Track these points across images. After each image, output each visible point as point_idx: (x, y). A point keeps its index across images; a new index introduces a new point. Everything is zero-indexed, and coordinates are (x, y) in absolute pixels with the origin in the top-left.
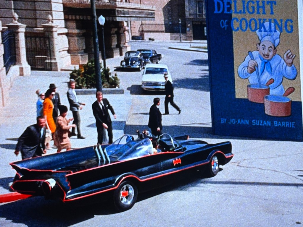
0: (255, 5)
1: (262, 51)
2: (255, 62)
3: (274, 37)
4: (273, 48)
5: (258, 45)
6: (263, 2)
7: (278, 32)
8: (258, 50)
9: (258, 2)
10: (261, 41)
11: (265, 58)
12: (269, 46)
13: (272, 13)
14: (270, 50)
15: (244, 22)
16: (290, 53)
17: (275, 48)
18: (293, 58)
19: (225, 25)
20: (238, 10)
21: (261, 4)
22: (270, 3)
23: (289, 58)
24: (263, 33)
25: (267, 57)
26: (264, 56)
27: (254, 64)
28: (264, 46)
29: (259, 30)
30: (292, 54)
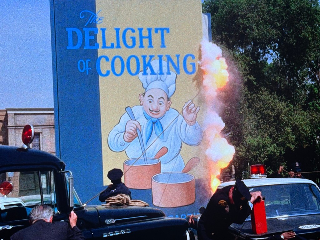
0: (137, 35)
1: (149, 105)
3: (167, 82)
4: (166, 99)
5: (142, 96)
6: (150, 30)
7: (173, 74)
8: (141, 103)
9: (141, 30)
10: (147, 90)
12: (160, 97)
13: (163, 45)
14: (161, 102)
15: (118, 62)
16: (193, 105)
17: (168, 99)
18: (196, 112)
19: (86, 67)
20: (108, 44)
21: (145, 33)
22: (159, 31)
23: (191, 112)
24: (149, 77)
25: (156, 114)
26: (151, 113)
27: (135, 127)
28: (151, 97)
29: (143, 72)
30: (194, 107)
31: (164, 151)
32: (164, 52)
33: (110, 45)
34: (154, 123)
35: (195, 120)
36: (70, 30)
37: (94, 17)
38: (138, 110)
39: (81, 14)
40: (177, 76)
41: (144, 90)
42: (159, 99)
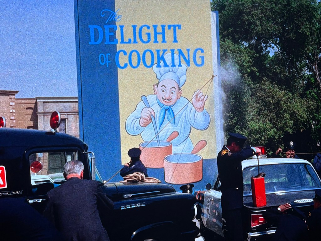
0: (152, 31)
1: (162, 94)
2: (151, 110)
3: (179, 73)
4: (177, 88)
5: (156, 86)
6: (163, 27)
7: (184, 66)
8: (155, 92)
9: (155, 27)
10: (160, 80)
11: (165, 103)
12: (172, 86)
13: (175, 41)
14: (173, 92)
15: (135, 56)
17: (179, 89)
18: (204, 100)
19: (106, 60)
20: (126, 40)
21: (159, 30)
22: (172, 28)
23: (199, 100)
24: (163, 69)
25: (168, 102)
26: (164, 101)
27: (150, 113)
28: (163, 86)
29: (157, 65)
30: (203, 95)
31: (175, 134)
32: (176, 46)
33: (128, 41)
34: (166, 110)
35: (203, 107)
36: (92, 27)
37: (114, 15)
38: (152, 99)
39: (102, 13)
40: (188, 67)
41: (158, 80)
42: (171, 88)
